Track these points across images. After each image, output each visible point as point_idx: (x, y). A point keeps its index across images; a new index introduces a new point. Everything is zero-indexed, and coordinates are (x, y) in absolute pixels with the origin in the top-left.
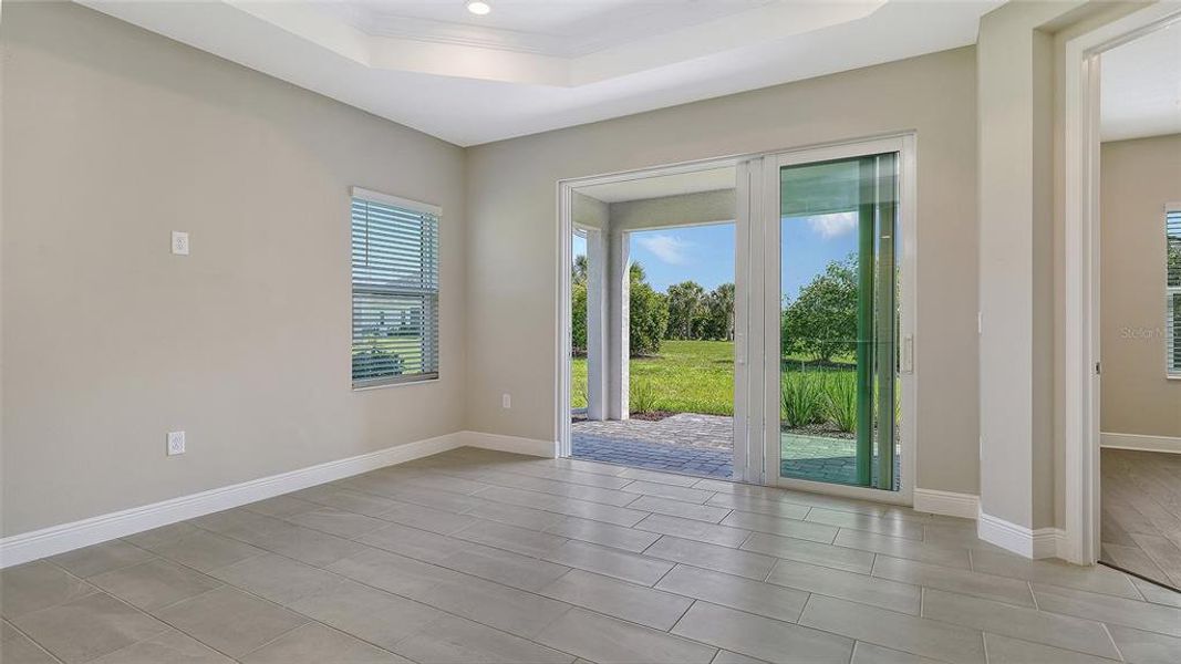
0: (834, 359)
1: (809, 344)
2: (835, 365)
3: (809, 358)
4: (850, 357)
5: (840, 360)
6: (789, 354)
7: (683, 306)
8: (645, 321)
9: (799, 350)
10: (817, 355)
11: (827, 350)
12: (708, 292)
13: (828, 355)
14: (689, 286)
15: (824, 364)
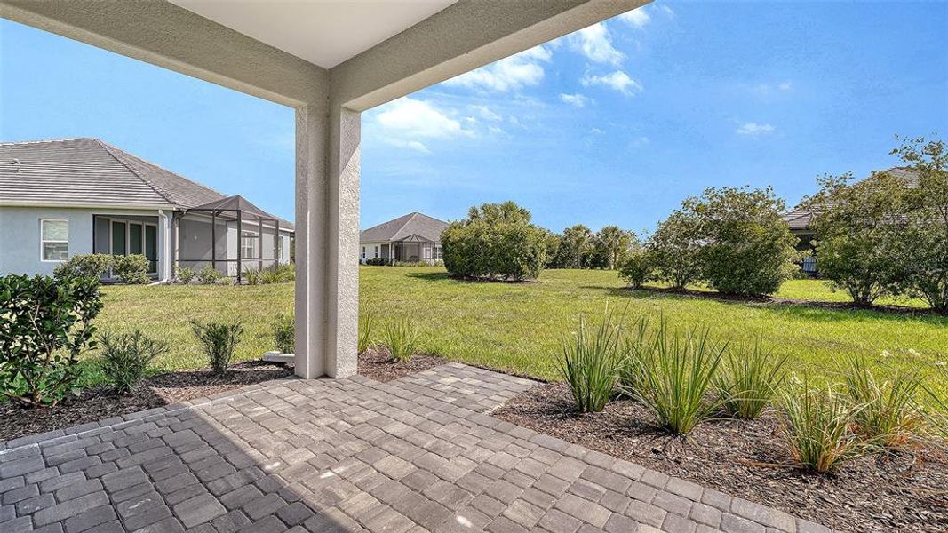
0: (689, 287)
1: (666, 273)
2: (690, 292)
3: (665, 285)
4: (705, 285)
5: (695, 288)
6: (647, 281)
7: (574, 243)
8: (525, 252)
9: (656, 278)
10: (672, 283)
11: (682, 280)
12: (594, 232)
13: (683, 283)
14: (579, 228)
15: (678, 292)
